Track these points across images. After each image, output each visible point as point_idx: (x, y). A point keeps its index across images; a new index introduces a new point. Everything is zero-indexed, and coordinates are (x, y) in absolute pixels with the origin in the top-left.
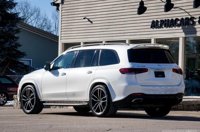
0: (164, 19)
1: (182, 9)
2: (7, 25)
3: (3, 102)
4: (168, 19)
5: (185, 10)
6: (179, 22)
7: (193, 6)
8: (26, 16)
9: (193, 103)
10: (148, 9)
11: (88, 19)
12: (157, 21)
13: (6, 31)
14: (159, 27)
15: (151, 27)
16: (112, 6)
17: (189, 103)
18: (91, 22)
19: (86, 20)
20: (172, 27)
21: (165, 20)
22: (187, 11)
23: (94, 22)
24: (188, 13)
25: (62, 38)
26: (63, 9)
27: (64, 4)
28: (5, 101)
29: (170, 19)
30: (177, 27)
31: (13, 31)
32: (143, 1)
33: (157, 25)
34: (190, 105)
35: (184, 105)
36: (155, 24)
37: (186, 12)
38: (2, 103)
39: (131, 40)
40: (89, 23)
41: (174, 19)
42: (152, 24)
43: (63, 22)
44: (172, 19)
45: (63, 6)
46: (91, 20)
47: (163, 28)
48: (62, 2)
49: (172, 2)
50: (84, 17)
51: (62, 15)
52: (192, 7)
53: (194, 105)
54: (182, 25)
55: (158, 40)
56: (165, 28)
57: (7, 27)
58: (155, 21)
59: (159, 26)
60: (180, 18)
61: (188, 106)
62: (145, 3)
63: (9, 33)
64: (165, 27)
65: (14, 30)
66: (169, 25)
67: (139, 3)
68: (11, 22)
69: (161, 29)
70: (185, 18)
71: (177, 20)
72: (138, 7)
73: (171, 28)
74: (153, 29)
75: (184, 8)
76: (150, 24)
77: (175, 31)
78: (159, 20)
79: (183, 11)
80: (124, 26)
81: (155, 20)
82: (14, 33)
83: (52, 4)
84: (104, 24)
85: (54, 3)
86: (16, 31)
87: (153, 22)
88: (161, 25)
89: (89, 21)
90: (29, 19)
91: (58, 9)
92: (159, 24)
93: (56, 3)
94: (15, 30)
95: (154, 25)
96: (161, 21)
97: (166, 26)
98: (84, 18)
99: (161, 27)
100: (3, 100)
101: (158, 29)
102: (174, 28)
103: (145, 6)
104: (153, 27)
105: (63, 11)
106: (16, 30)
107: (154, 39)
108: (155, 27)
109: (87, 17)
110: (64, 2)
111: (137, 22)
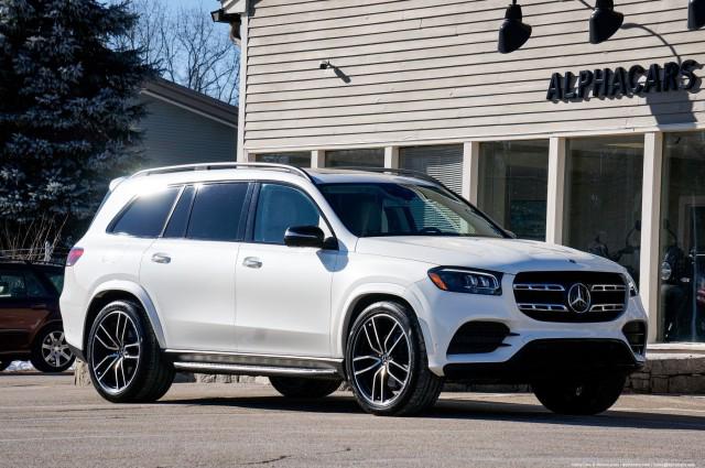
0: (592, 69)
1: (654, 34)
2: (102, 90)
3: (62, 359)
4: (607, 70)
5: (664, 37)
6: (643, 79)
7: (686, 22)
8: (200, 61)
9: (688, 368)
10: (535, 32)
11: (337, 70)
12: (569, 74)
13: (98, 112)
14: (575, 98)
15: (550, 97)
16: (417, 24)
17: (674, 366)
18: (347, 79)
19: (330, 72)
20: (620, 98)
21: (598, 71)
22: (669, 39)
23: (354, 81)
24: (671, 46)
25: (249, 135)
26: (253, 33)
27: (256, 15)
28: (68, 358)
29: (613, 68)
30: (636, 97)
31: (121, 112)
32: (519, 7)
33: (569, 88)
34: (678, 375)
35: (655, 373)
36: (563, 86)
37: (666, 45)
38: (58, 364)
39: (481, 143)
40: (341, 82)
41: (627, 67)
42: (552, 85)
43: (252, 80)
44: (621, 69)
45: (254, 23)
46: (346, 72)
47: (588, 99)
48: (251, 11)
49: (616, 9)
50: (321, 62)
51: (250, 53)
52: (684, 26)
53: (690, 375)
54: (653, 90)
55: (571, 142)
56: (597, 100)
57: (102, 100)
58: (563, 75)
59: (575, 95)
60: (646, 65)
61: (671, 376)
62: (524, 11)
63: (107, 120)
64: (596, 95)
65: (124, 108)
66: (610, 91)
67: (503, 14)
68: (115, 81)
69: (583, 104)
70: (663, 67)
71: (637, 70)
72: (500, 25)
73: (616, 102)
74: (556, 102)
75: (659, 29)
76: (546, 85)
77: (629, 111)
78: (576, 72)
79: (655, 41)
80: (457, 92)
81: (563, 73)
82: (125, 121)
83: (217, 16)
84: (390, 87)
85: (221, 12)
86: (132, 113)
87: (556, 78)
88: (582, 88)
89: (340, 74)
90: (211, 71)
91: (236, 34)
92: (577, 85)
93: (229, 12)
94: (128, 110)
95: (560, 90)
96: (583, 75)
97: (600, 94)
98: (323, 67)
99: (582, 96)
100: (62, 353)
101: (571, 105)
102: (625, 100)
103: (525, 21)
104: (555, 97)
105: (253, 42)
106: (133, 108)
107: (560, 138)
108: (561, 98)
109: (333, 62)
110: (254, 9)
111: (502, 78)
